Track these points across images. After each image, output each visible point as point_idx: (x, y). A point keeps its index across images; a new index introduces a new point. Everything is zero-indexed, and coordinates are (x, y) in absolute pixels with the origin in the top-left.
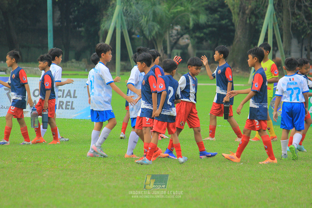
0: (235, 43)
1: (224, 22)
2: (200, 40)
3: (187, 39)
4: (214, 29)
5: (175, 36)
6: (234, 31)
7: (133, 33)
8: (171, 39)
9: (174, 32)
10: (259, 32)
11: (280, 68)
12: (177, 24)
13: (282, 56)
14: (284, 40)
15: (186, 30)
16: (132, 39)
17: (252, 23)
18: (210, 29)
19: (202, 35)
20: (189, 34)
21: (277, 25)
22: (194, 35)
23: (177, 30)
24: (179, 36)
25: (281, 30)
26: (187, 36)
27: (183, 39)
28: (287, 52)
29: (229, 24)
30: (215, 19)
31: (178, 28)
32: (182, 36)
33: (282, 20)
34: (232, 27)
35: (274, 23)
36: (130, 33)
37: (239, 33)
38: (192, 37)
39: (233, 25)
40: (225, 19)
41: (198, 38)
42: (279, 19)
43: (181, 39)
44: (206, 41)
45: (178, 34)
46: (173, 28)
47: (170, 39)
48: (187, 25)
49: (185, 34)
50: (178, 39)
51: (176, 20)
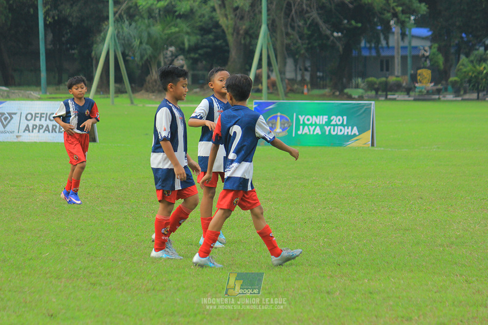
0: (229, 63)
1: (218, 43)
2: (195, 61)
3: (182, 60)
4: (209, 50)
5: (170, 57)
6: (228, 51)
7: (128, 55)
8: (166, 60)
9: (169, 53)
10: (253, 52)
11: (275, 88)
12: (171, 45)
13: (277, 76)
14: (279, 60)
15: (181, 50)
16: (126, 61)
17: (247, 43)
18: (205, 50)
19: (197, 56)
20: (184, 55)
21: (271, 45)
22: (188, 56)
23: (171, 52)
24: (174, 57)
25: (275, 50)
26: (181, 57)
27: (178, 60)
28: (282, 73)
29: (224, 44)
30: (210, 40)
31: (172, 49)
32: (176, 57)
33: (276, 39)
34: (226, 48)
35: (268, 44)
36: (124, 55)
37: (234, 54)
38: (186, 58)
39: (227, 45)
40: (220, 39)
41: (193, 59)
42: (274, 39)
43: (175, 60)
44: (202, 62)
45: (172, 55)
46: (167, 49)
47: (164, 60)
48: (181, 46)
49: (179, 55)
50: (173, 61)
51: (169, 41)
